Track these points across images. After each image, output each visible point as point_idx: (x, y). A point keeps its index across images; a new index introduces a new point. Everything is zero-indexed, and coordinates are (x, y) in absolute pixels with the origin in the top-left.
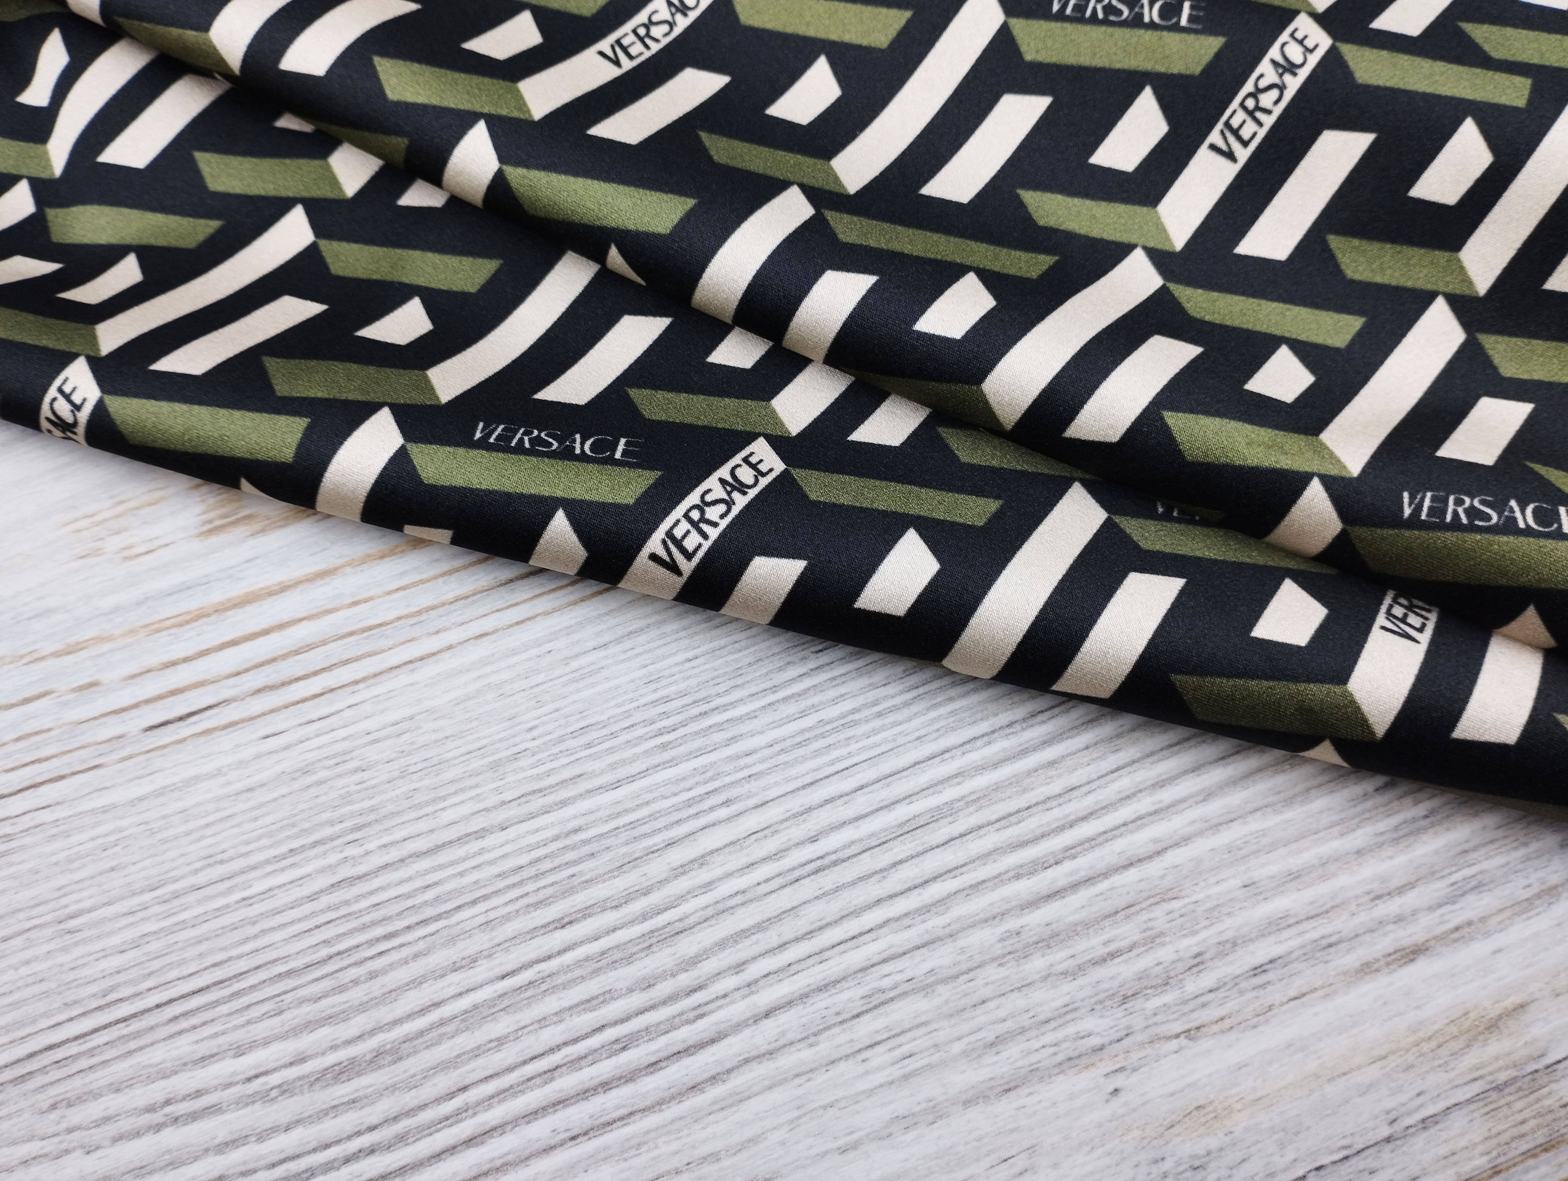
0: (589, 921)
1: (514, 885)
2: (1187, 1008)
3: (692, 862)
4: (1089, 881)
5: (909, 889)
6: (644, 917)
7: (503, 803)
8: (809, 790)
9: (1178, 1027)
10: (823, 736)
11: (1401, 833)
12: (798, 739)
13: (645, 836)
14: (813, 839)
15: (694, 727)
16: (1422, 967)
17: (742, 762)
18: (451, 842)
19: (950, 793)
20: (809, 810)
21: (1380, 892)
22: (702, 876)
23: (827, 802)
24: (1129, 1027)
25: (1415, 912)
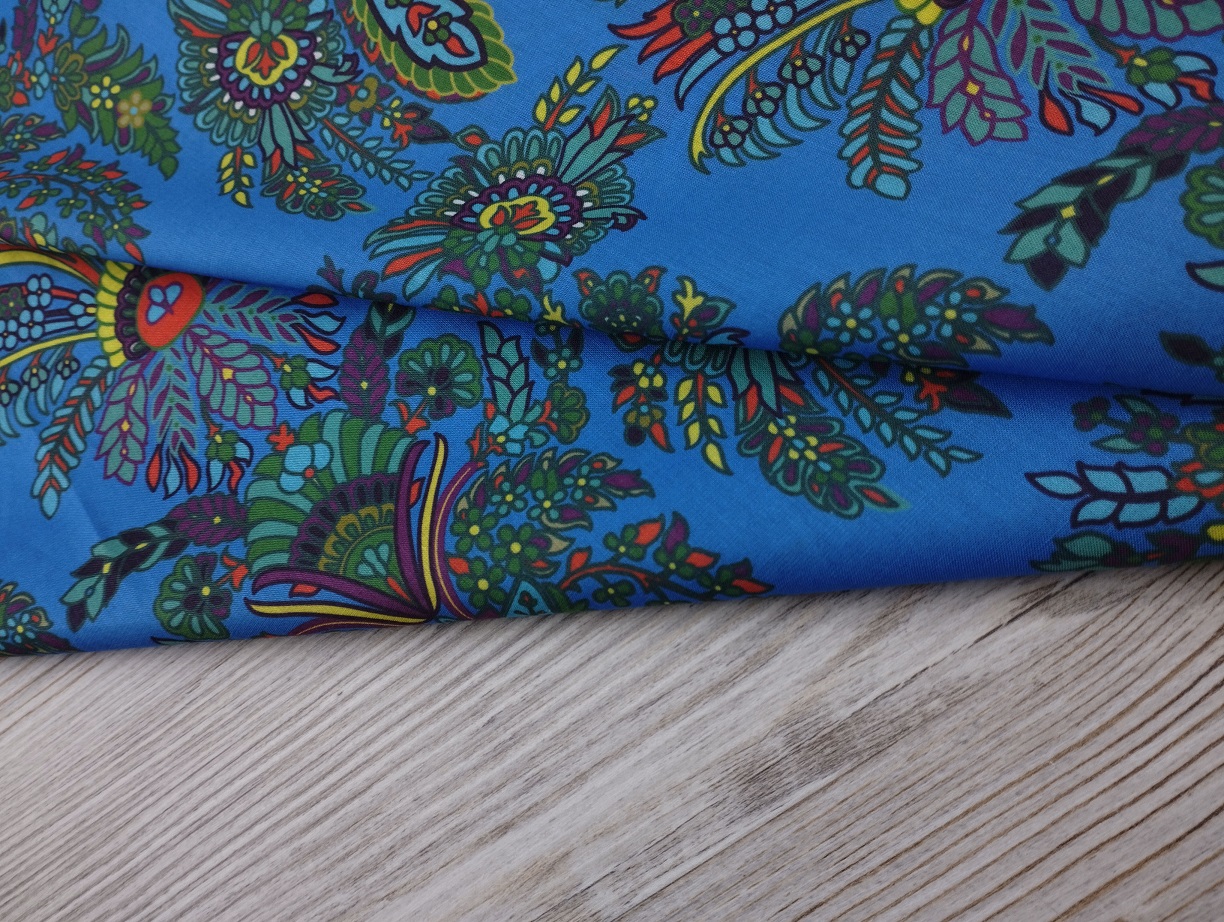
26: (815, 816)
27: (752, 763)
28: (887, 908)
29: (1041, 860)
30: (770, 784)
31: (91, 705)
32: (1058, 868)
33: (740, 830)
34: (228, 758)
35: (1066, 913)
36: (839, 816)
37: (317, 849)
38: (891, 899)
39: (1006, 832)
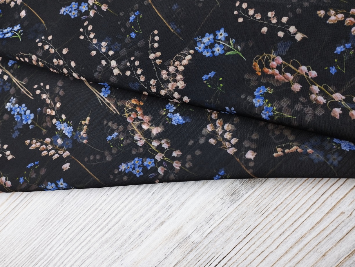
0: (40, 262)
1: (28, 260)
2: (130, 246)
3: (52, 247)
4: (111, 229)
5: (84, 240)
6: (47, 259)
7: (23, 247)
8: (65, 229)
9: (129, 250)
10: (65, 218)
11: (157, 202)
12: (62, 220)
13: (44, 245)
14: (68, 237)
15: (46, 224)
16: (165, 225)
17: (55, 228)
18: (18, 256)
19: (87, 221)
20: (66, 232)
21: (155, 214)
22: (53, 249)
23: (69, 230)
24: (122, 252)
25: (161, 216)
26: (252, 201)
27: (231, 190)
28: (277, 222)
29: (317, 200)
30: (237, 195)
31: (31, 213)
32: (323, 201)
33: (231, 209)
34: (76, 220)
35: (327, 213)
36: (259, 199)
37: (107, 241)
38: (277, 220)
39: (306, 194)
